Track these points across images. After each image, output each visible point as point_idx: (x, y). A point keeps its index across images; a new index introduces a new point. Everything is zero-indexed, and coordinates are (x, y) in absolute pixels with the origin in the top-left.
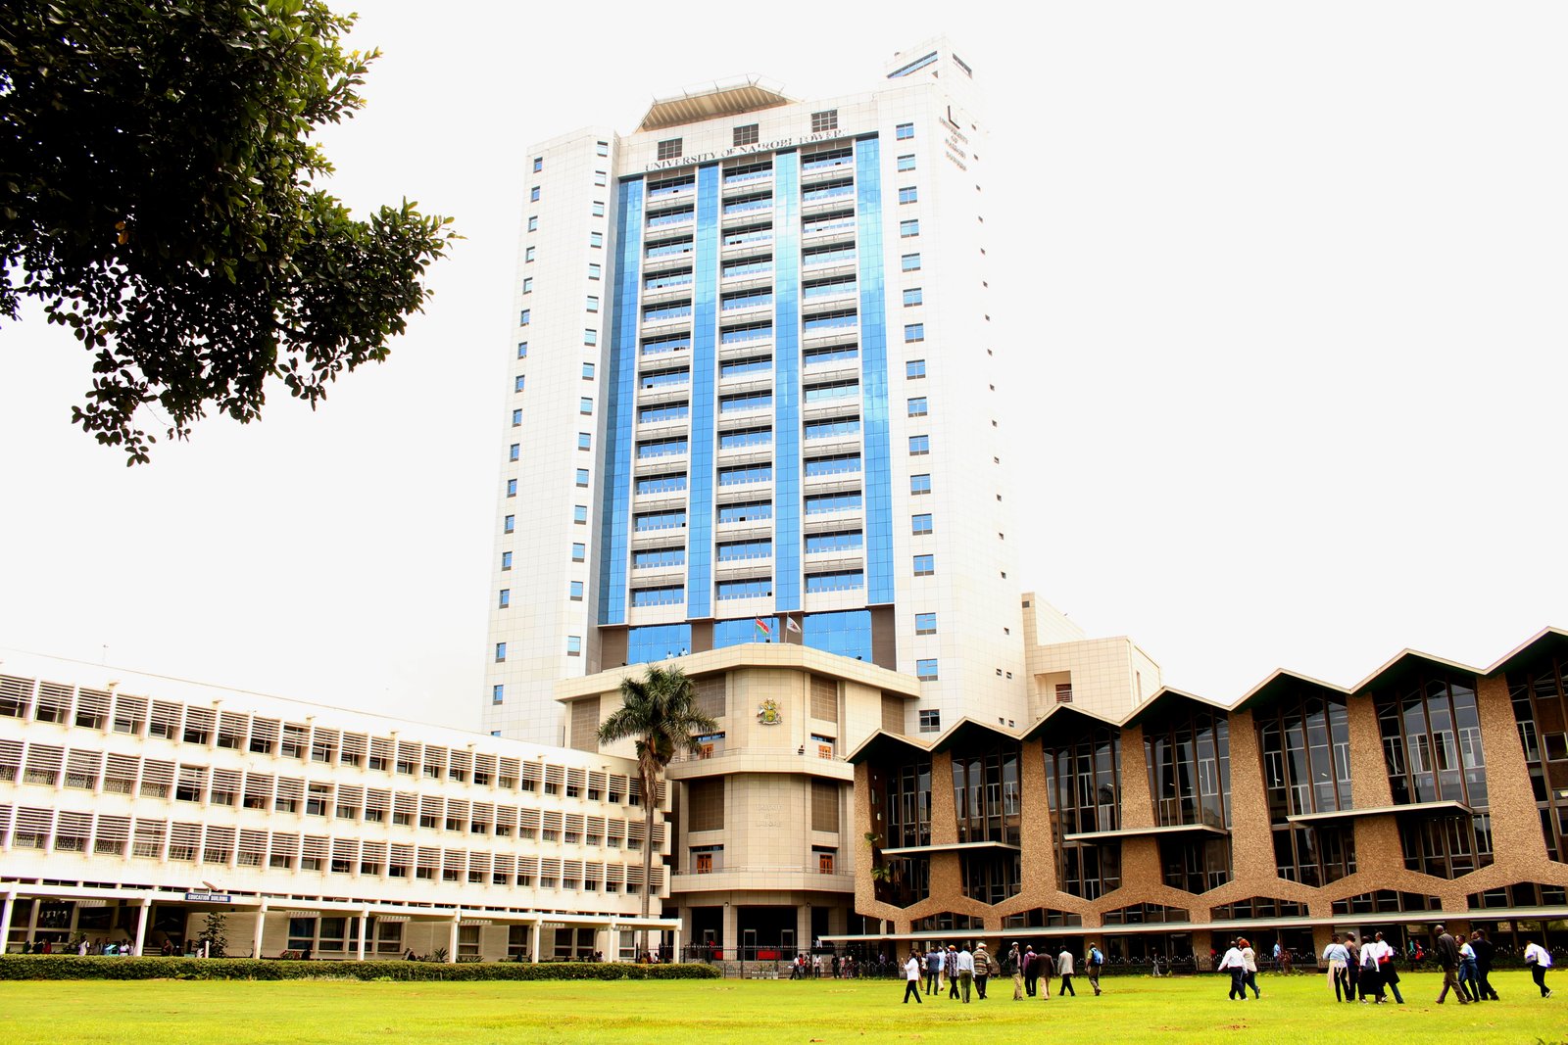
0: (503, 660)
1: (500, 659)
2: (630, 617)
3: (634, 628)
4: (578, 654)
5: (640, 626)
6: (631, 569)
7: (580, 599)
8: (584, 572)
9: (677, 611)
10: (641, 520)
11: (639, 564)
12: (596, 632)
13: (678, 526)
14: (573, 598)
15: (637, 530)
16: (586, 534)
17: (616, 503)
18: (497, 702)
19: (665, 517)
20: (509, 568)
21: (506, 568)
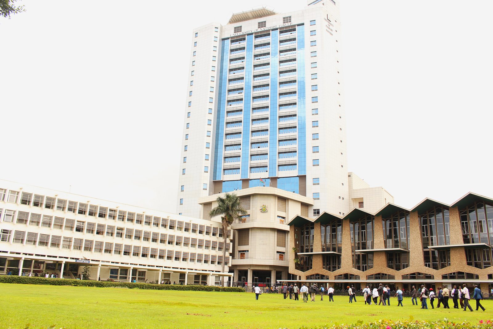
0: (183, 191)
1: (182, 191)
2: (223, 178)
3: (224, 181)
4: (206, 189)
5: (226, 181)
6: (224, 163)
7: (207, 172)
8: (209, 164)
9: (238, 176)
10: (227, 147)
11: (226, 161)
12: (212, 183)
14: (205, 172)
15: (226, 151)
16: (210, 152)
17: (219, 142)
18: (181, 204)
19: (235, 147)
20: (186, 162)
21: (185, 162)
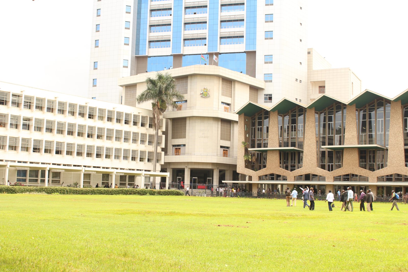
0: (97, 69)
1: (95, 68)
2: (148, 52)
3: (150, 57)
4: (127, 67)
5: (152, 56)
6: (149, 33)
7: (128, 45)
8: (130, 33)
9: (167, 51)
10: (153, 12)
11: (152, 31)
12: (134, 58)
13: (168, 15)
14: (125, 44)
15: (151, 17)
16: (131, 18)
17: (143, 5)
18: (94, 86)
19: (163, 12)
20: (99, 31)
21: (98, 31)
